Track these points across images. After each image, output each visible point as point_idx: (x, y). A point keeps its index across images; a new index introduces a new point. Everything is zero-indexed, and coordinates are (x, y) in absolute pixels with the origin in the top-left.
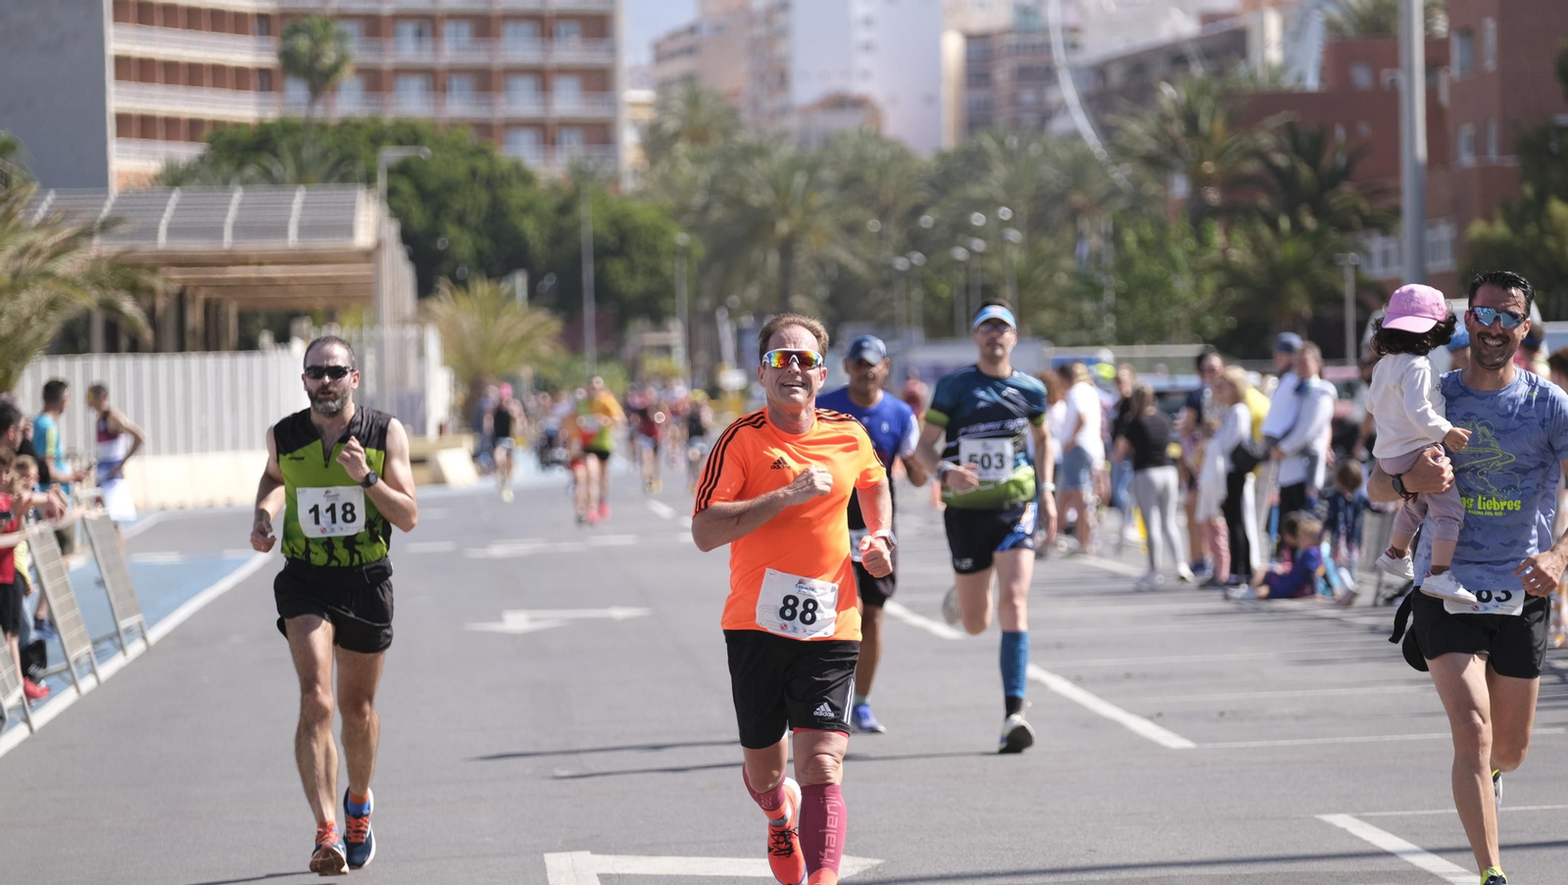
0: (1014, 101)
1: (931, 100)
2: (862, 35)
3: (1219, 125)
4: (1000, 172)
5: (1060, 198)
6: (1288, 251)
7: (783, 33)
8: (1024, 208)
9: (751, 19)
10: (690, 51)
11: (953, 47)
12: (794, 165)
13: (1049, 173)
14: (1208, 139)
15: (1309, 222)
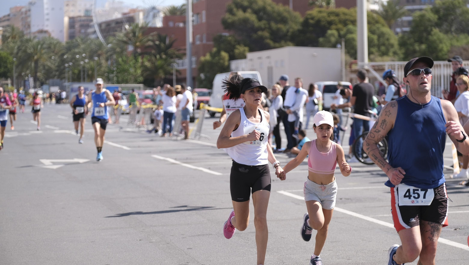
0: (80, 32)
1: (61, 31)
2: (46, 17)
3: (140, 34)
4: (82, 46)
5: (96, 52)
6: (159, 63)
7: (29, 16)
8: (88, 54)
9: (22, 13)
10: (8, 20)
11: (66, 20)
12: (38, 43)
13: (93, 46)
14: (138, 37)
15: (164, 56)
